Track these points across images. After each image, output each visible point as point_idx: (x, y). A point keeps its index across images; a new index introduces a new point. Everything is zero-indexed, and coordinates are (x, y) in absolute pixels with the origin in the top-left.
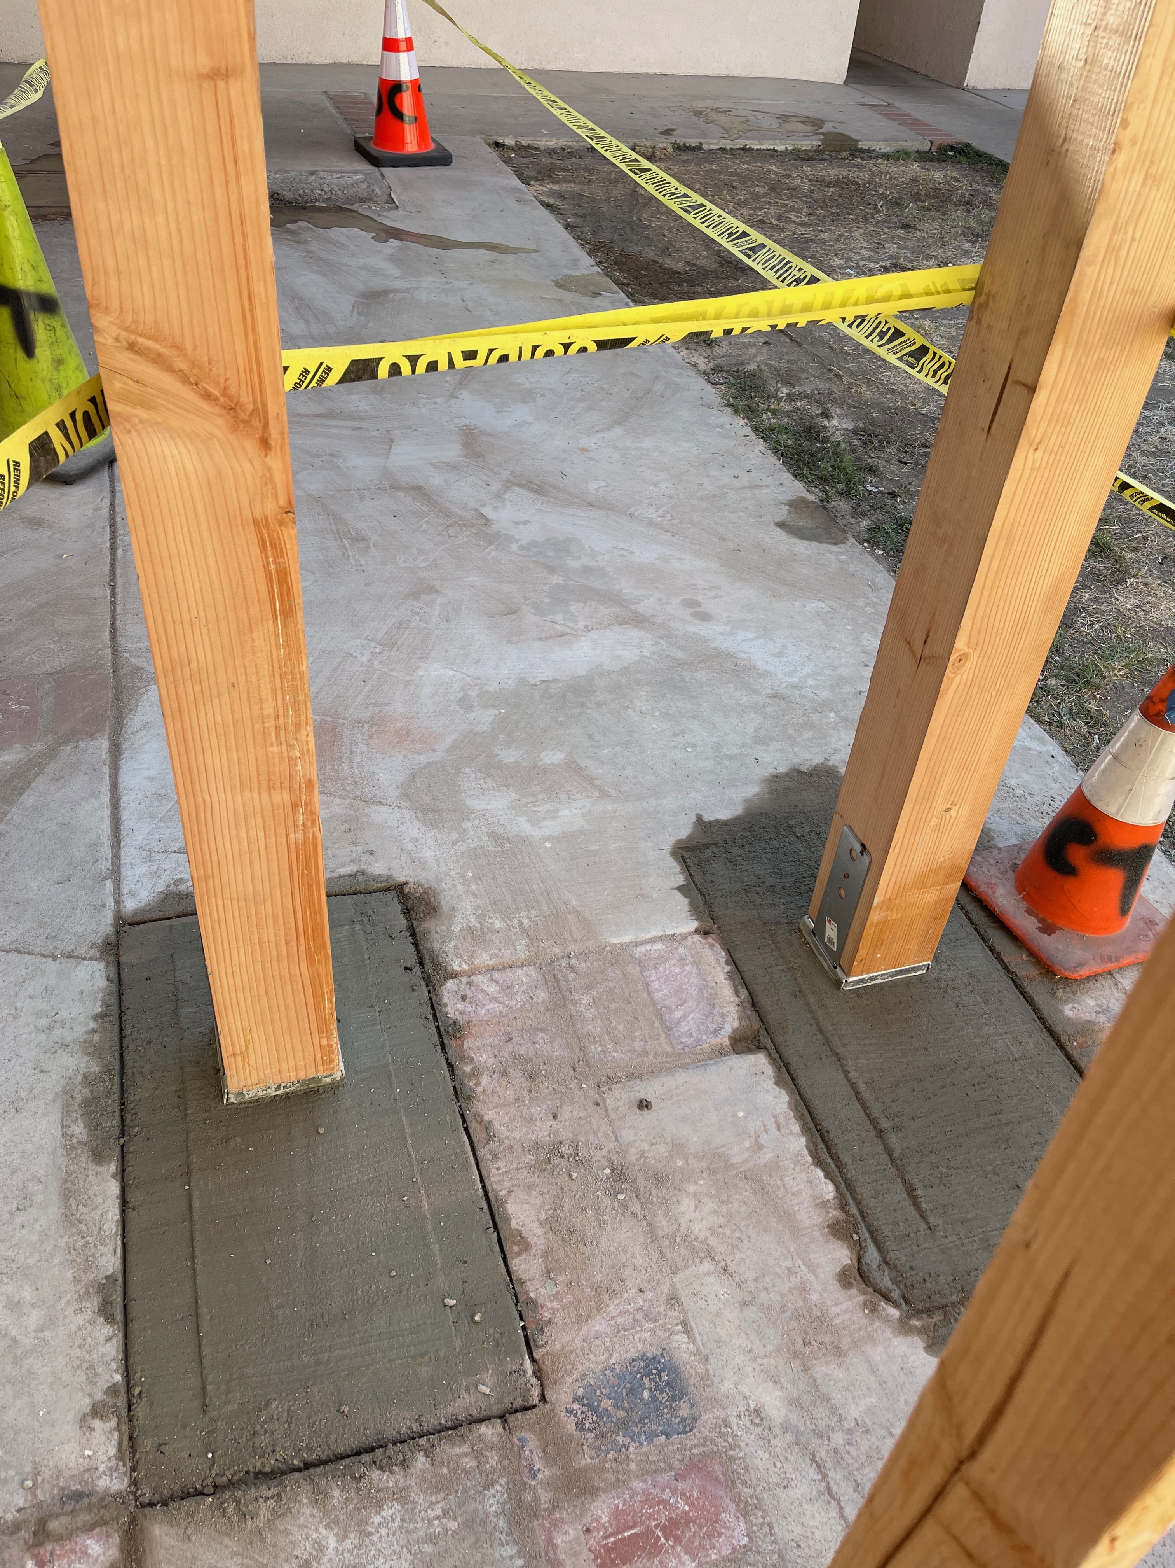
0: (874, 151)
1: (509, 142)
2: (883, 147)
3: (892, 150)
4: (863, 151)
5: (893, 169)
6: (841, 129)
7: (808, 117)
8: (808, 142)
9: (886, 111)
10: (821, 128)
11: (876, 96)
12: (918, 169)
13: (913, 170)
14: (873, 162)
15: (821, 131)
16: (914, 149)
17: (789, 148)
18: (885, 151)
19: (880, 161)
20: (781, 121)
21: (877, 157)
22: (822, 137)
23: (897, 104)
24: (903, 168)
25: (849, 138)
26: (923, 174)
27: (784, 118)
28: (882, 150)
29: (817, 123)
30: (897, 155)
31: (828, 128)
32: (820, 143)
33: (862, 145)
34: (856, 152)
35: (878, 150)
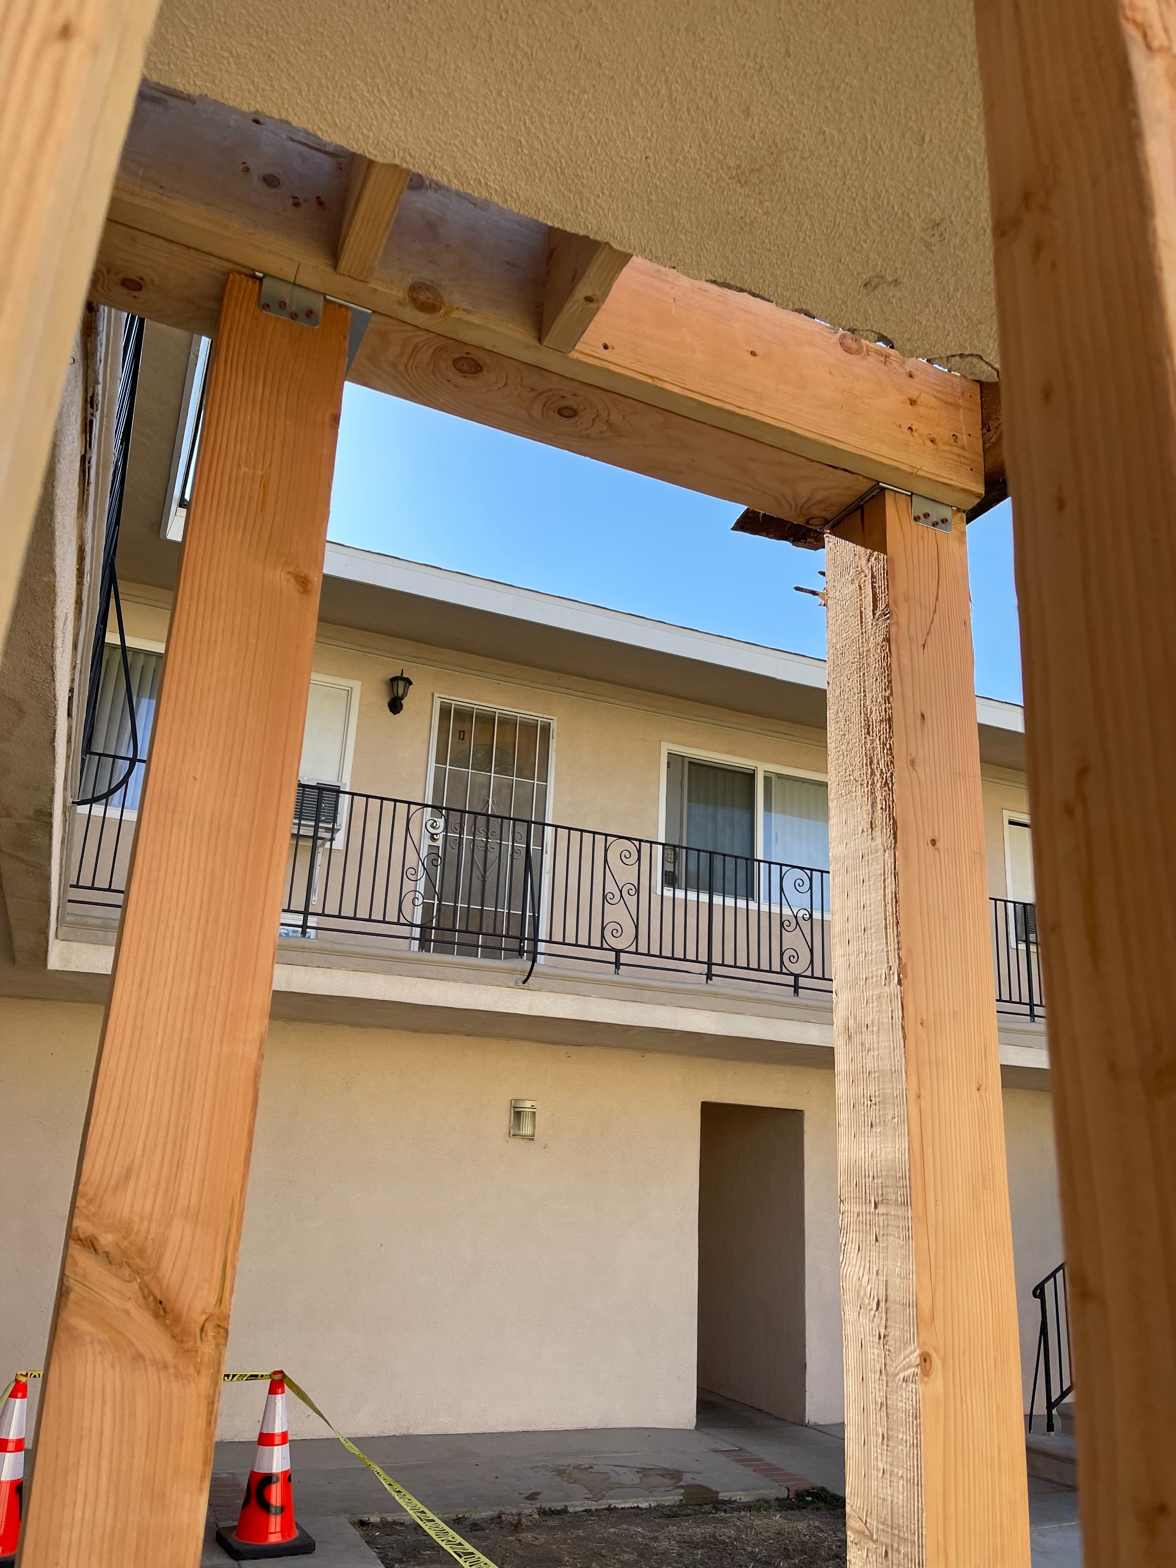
0: (735, 1501)
1: (375, 1519)
2: (743, 1497)
3: (752, 1500)
4: (724, 1502)
5: (757, 1522)
6: (700, 1480)
7: (667, 1469)
8: (670, 1498)
9: (739, 1456)
10: (681, 1481)
11: (726, 1440)
12: (781, 1520)
13: (776, 1521)
14: (736, 1514)
15: (681, 1484)
16: (773, 1496)
17: (653, 1505)
18: (746, 1500)
19: (743, 1513)
20: (641, 1475)
21: (739, 1509)
22: (682, 1491)
23: (748, 1448)
24: (767, 1521)
25: (709, 1490)
26: (787, 1527)
27: (644, 1472)
28: (743, 1500)
29: (676, 1475)
30: (757, 1504)
31: (687, 1480)
32: (681, 1498)
33: (723, 1496)
34: (719, 1505)
35: (738, 1500)
